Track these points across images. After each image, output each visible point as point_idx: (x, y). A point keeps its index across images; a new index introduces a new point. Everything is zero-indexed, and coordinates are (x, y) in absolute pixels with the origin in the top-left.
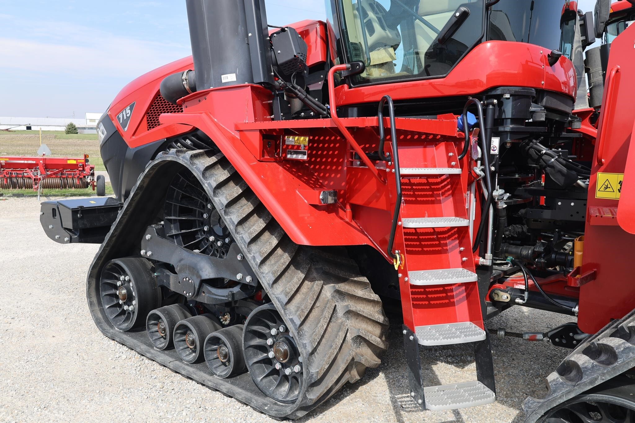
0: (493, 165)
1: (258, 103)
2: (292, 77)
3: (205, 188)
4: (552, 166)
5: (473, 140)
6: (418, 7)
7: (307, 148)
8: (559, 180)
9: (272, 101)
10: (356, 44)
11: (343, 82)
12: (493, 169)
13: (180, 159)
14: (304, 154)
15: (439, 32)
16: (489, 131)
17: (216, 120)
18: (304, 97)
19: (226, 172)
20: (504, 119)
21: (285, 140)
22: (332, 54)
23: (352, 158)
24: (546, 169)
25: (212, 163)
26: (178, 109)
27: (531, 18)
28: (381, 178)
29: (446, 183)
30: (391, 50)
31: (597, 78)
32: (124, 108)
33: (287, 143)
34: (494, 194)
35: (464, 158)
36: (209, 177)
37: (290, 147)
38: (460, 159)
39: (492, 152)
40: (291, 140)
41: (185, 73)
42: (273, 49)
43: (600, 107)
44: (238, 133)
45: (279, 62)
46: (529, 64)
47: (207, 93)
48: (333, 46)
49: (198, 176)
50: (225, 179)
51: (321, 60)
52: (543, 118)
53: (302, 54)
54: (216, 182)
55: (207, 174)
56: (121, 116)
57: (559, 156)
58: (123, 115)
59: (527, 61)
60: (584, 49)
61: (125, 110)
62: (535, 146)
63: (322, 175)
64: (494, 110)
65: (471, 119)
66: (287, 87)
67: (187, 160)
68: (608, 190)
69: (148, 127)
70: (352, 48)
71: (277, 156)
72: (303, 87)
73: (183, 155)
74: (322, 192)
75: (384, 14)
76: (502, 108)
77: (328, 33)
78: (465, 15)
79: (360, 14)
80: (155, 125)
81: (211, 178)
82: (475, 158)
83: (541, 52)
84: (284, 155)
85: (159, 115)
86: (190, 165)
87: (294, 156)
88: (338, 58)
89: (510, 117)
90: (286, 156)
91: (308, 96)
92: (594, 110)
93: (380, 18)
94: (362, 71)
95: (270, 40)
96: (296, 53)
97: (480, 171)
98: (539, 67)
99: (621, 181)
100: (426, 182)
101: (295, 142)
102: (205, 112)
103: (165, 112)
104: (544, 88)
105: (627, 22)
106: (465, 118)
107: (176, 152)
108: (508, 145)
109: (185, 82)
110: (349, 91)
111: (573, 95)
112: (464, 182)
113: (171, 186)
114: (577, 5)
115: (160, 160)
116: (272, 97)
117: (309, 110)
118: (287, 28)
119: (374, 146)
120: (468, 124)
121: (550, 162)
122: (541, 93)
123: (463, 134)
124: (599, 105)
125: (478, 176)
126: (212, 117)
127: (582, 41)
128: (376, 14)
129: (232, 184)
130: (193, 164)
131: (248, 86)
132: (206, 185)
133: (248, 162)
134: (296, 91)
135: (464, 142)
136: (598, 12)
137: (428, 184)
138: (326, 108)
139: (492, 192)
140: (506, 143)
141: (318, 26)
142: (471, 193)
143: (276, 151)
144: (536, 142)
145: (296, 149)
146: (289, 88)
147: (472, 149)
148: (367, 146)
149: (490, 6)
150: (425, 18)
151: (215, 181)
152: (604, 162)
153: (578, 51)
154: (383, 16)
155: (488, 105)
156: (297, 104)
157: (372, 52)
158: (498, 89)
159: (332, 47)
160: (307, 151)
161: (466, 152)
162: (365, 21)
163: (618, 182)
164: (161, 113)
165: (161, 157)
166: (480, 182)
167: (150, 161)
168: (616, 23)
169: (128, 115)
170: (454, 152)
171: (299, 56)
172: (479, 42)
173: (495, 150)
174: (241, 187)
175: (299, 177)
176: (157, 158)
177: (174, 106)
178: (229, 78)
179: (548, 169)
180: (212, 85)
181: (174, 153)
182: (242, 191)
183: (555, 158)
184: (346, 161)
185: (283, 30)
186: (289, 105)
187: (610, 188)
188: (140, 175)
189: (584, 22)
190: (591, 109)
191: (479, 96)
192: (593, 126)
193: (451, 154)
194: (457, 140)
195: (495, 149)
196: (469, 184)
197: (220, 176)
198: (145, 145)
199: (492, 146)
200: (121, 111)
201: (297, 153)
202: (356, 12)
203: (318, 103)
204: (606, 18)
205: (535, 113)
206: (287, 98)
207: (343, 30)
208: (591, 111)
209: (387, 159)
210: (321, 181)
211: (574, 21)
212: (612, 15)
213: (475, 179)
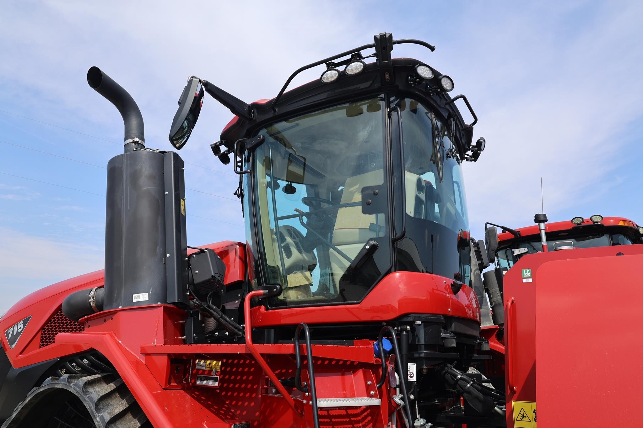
0: (412, 394)
1: (169, 322)
2: (208, 296)
3: (96, 423)
4: (469, 392)
5: (390, 367)
6: (332, 237)
7: (219, 373)
8: (478, 407)
9: (184, 321)
10: (273, 267)
11: (260, 303)
12: (412, 397)
13: (71, 387)
14: (215, 380)
15: (352, 261)
16: (404, 357)
17: (120, 342)
18: (219, 316)
19: (124, 402)
20: (417, 345)
21: (195, 364)
22: (250, 274)
23: (267, 385)
24: (464, 395)
25: (109, 391)
26: (80, 328)
27: (432, 249)
28: (297, 410)
29: (366, 414)
30: (307, 273)
31: (496, 297)
32: (17, 323)
33: (197, 367)
34: (415, 424)
35: (383, 386)
36: (103, 409)
37: (200, 372)
38: (378, 388)
39: (410, 379)
40: (202, 364)
41: (94, 290)
42: (191, 268)
43: (503, 324)
44: (143, 357)
45: (196, 282)
46: (435, 291)
47: (115, 313)
48: (251, 265)
49: (90, 407)
50: (121, 410)
51: (239, 280)
52: (454, 344)
53: (220, 274)
54: (111, 415)
55: (101, 406)
56: (10, 331)
57: (474, 381)
58: (14, 330)
59: (433, 289)
60: (481, 271)
61: (18, 324)
62: (450, 370)
63: (234, 403)
64: (407, 336)
65: (387, 345)
66: (203, 307)
67: (79, 388)
68: (524, 419)
69: (40, 344)
70: (270, 271)
71: (185, 383)
72: (218, 306)
73: (76, 381)
74: (233, 425)
75: (301, 239)
76: (415, 334)
77: (247, 253)
78: (374, 248)
79: (277, 237)
80: (50, 342)
81: (105, 410)
82: (393, 385)
83: (445, 282)
84: (193, 381)
85: (56, 334)
86: (83, 394)
87: (205, 382)
88: (256, 279)
89: (424, 343)
90: (195, 382)
91: (223, 315)
92: (498, 328)
93: (298, 242)
94: (280, 294)
95: (189, 260)
96: (214, 274)
97: (399, 400)
98: (445, 294)
99: (535, 410)
100: (345, 413)
101: (206, 366)
102: (109, 334)
103: (64, 331)
104: (451, 315)
105: (513, 250)
106: (381, 344)
107: (68, 378)
108: (425, 371)
109: (91, 300)
110: (266, 313)
111: (478, 320)
112: (384, 414)
113: (55, 418)
114: (469, 235)
115: (47, 387)
116: (185, 316)
117: (224, 329)
118: (206, 249)
119: (290, 371)
120: (384, 350)
121: (466, 388)
122: (449, 319)
123: (380, 360)
124: (502, 323)
125: (398, 405)
126: (116, 338)
127: (479, 264)
128: (293, 239)
129: (129, 416)
130: (85, 393)
131: (161, 306)
132: (98, 419)
133: (150, 389)
134: (212, 311)
135: (382, 368)
136: (488, 241)
137: (348, 416)
138: (241, 328)
139: (413, 423)
140: (422, 369)
141: (238, 247)
142: (392, 424)
143: (184, 377)
144: (451, 366)
145: (207, 374)
146: (204, 308)
147: (390, 376)
148: (284, 371)
149: (396, 241)
150: (337, 247)
151: (109, 413)
152: (516, 390)
153: (476, 273)
154: (300, 241)
155: (402, 331)
156: (212, 323)
157: (289, 275)
158: (409, 315)
159: (250, 267)
160: (218, 377)
161: (384, 379)
162: (282, 245)
163: (533, 412)
164: (60, 331)
165: (49, 383)
166: (401, 412)
167: (35, 389)
168: (505, 250)
169: (19, 331)
170: (372, 380)
171: (217, 276)
172: (389, 272)
173: (413, 377)
174: (139, 421)
175: (208, 407)
176: (43, 385)
177: (76, 325)
178: (142, 297)
179: (465, 394)
180: (122, 304)
181: (65, 379)
182: (140, 426)
183: (470, 384)
184: (261, 387)
185: (202, 251)
186: (203, 325)
187: (526, 417)
188: (18, 405)
189: (478, 248)
190: (496, 326)
191: (392, 323)
192: (500, 342)
193: (369, 382)
194: (374, 368)
195: (412, 375)
196: (390, 415)
197: (117, 407)
198: (33, 365)
199: (409, 372)
200: (12, 325)
201: (208, 379)
202: (275, 237)
203: (233, 323)
204: (495, 246)
205: (446, 340)
206: (201, 317)
207: (261, 253)
208: (496, 329)
209: (304, 389)
210: (233, 411)
211: (469, 247)
212: (500, 243)
213: (395, 408)
